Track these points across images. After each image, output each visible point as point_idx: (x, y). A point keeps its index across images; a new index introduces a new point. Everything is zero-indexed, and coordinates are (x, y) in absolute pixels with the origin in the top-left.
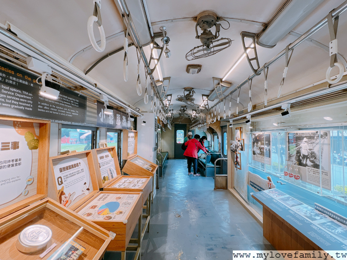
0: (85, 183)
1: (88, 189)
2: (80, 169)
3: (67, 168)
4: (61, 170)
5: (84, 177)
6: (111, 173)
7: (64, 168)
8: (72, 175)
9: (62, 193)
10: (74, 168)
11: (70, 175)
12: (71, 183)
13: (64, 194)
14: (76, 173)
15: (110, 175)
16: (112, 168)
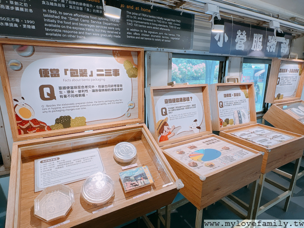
0: (196, 121)
1: (199, 128)
2: (191, 104)
3: (174, 101)
4: (166, 101)
5: (195, 113)
6: (240, 117)
7: (170, 100)
8: (179, 109)
9: (165, 124)
10: (183, 102)
11: (177, 108)
12: (177, 116)
13: (168, 125)
14: (184, 108)
15: (237, 119)
16: (242, 110)
